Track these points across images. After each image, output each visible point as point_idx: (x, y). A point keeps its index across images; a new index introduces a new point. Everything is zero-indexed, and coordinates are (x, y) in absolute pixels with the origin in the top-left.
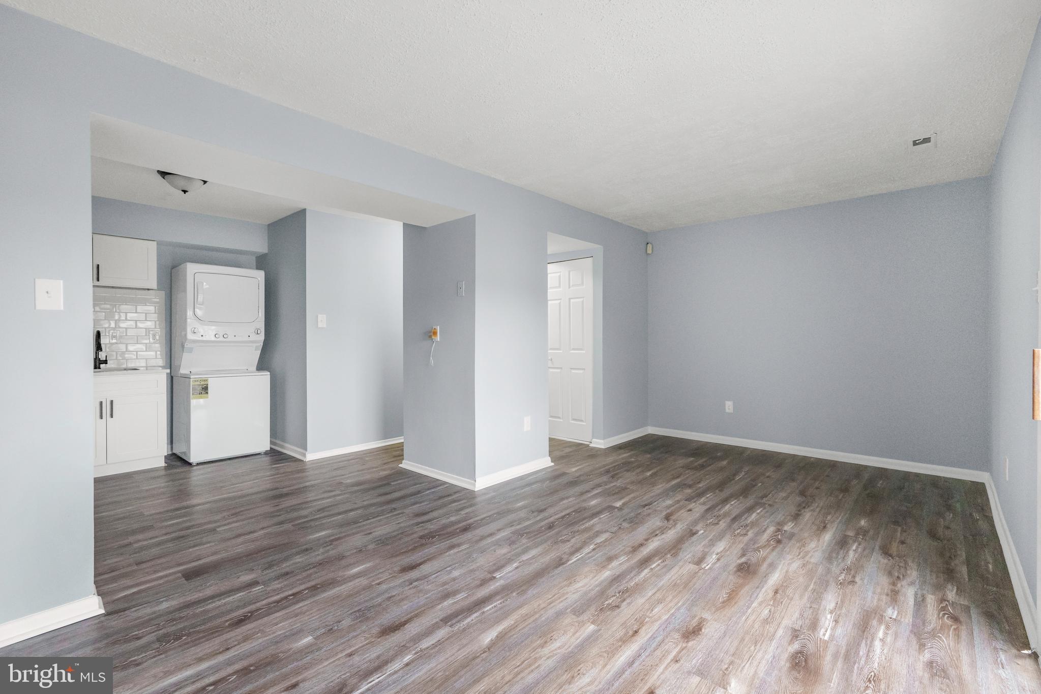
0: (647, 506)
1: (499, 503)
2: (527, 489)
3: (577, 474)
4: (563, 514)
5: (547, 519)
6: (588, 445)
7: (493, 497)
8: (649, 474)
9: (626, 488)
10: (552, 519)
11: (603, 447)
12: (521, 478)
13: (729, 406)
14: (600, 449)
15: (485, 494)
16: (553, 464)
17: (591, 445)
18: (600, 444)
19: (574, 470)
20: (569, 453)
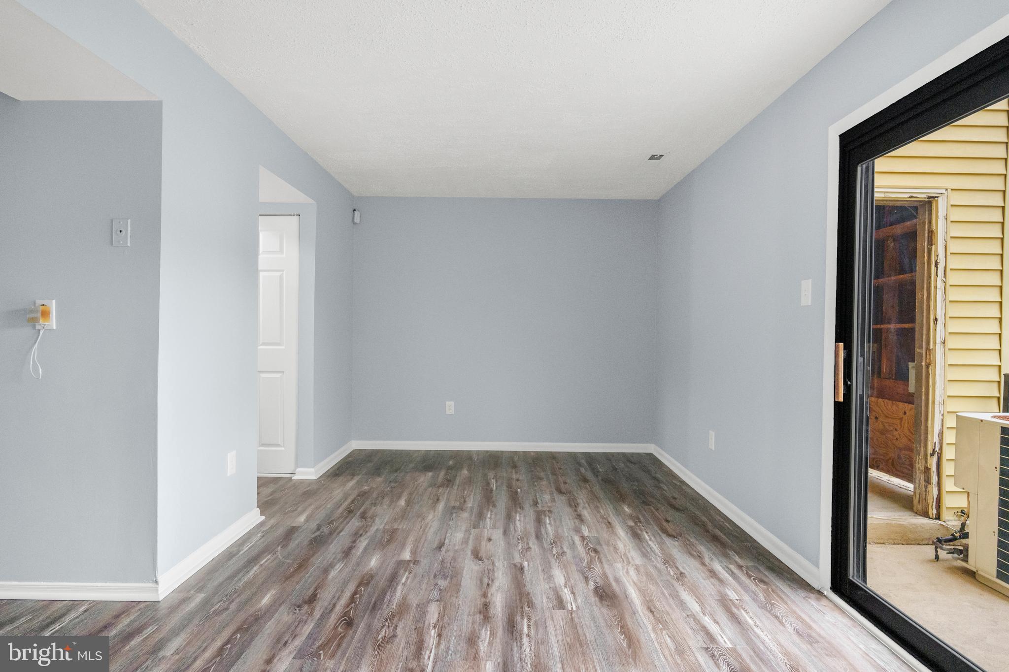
0: (441, 547)
1: (226, 609)
2: (255, 569)
3: (313, 525)
4: (347, 594)
5: (332, 610)
6: (290, 479)
7: (206, 602)
8: (402, 503)
9: (394, 531)
10: (339, 609)
11: (314, 477)
12: (229, 555)
13: (450, 407)
14: (310, 483)
15: (184, 601)
16: (263, 518)
17: (295, 478)
18: (309, 473)
19: (302, 519)
20: (271, 495)
